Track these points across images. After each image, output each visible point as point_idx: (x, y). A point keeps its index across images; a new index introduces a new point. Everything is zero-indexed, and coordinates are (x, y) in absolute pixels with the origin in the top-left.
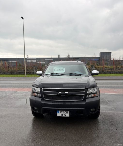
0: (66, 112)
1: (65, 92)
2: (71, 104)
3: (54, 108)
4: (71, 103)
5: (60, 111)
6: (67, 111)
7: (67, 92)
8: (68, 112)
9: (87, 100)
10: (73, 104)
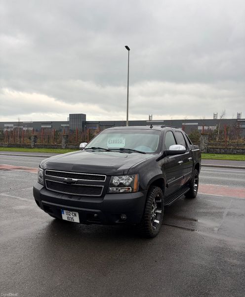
0: (74, 215)
1: (73, 179)
2: (79, 201)
3: (50, 203)
4: (79, 199)
5: (65, 211)
6: (75, 213)
7: (77, 180)
8: (77, 214)
9: (107, 198)
10: (81, 200)
